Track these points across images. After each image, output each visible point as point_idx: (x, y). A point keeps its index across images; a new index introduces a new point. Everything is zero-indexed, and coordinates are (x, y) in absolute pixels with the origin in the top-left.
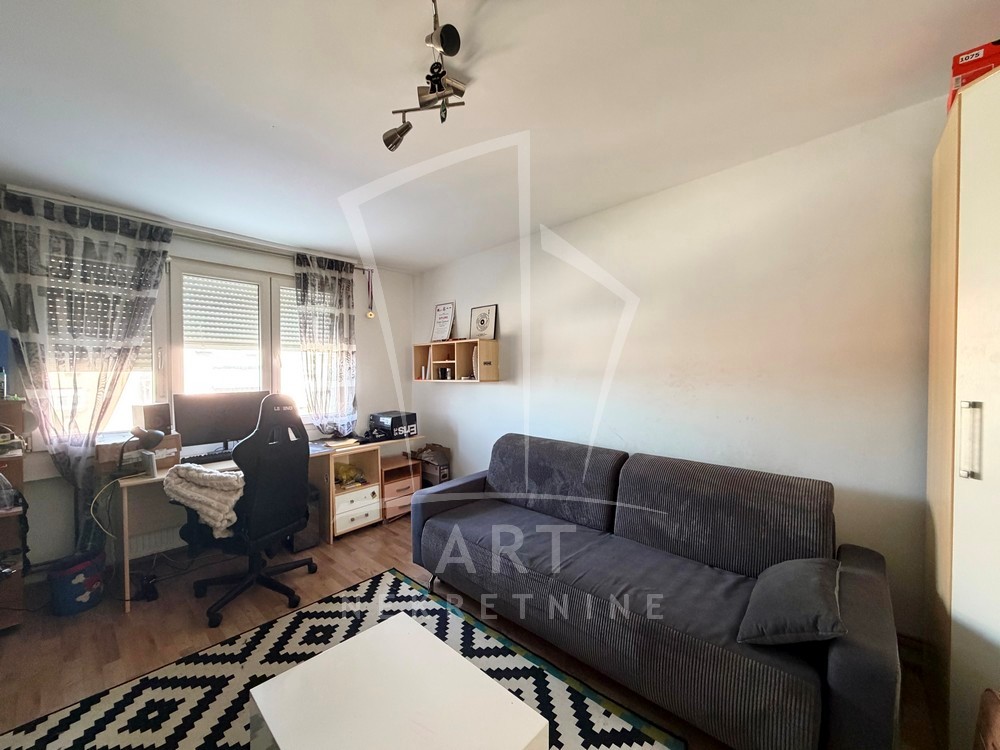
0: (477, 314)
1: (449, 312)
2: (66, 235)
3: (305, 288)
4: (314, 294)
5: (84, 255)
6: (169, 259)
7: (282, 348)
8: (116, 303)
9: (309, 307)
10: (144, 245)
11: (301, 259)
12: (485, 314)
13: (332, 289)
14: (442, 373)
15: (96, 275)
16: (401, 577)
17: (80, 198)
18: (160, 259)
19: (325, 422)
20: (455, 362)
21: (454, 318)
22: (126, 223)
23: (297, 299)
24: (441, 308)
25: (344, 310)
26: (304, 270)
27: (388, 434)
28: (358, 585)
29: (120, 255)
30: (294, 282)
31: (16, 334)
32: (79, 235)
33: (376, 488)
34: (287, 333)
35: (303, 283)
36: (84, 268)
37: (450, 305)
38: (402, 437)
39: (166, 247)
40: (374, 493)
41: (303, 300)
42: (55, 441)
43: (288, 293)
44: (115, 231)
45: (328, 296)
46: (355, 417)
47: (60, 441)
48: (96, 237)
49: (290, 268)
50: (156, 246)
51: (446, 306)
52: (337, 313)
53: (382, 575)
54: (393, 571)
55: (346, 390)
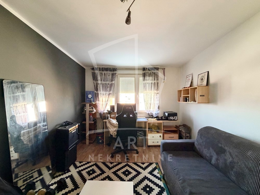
0: (200, 76)
1: (191, 78)
2: (102, 73)
3: (145, 77)
4: (147, 78)
5: (104, 76)
6: (117, 74)
7: (139, 93)
8: (108, 85)
9: (146, 82)
10: (112, 72)
11: (144, 69)
12: (203, 76)
13: (152, 76)
14: (186, 100)
15: (106, 80)
16: (158, 167)
17: (104, 66)
18: (115, 75)
19: (149, 113)
20: (189, 95)
21: (192, 79)
22: (110, 69)
23: (143, 80)
24: (188, 76)
25: (156, 81)
26: (144, 72)
27: (167, 119)
28: (144, 163)
29: (109, 75)
30: (142, 75)
31: (96, 92)
32: (103, 73)
33: (161, 135)
34: (141, 89)
35: (144, 75)
36: (104, 79)
37: (191, 75)
38: (172, 120)
39: (116, 72)
40: (160, 136)
41: (144, 80)
42: (100, 111)
43: (141, 78)
44: (108, 71)
45: (151, 78)
46: (159, 112)
47: (101, 111)
48: (106, 72)
49: (141, 72)
50: (114, 72)
51: (190, 76)
52: (153, 82)
53: (153, 163)
54: (157, 164)
55: (156, 104)
